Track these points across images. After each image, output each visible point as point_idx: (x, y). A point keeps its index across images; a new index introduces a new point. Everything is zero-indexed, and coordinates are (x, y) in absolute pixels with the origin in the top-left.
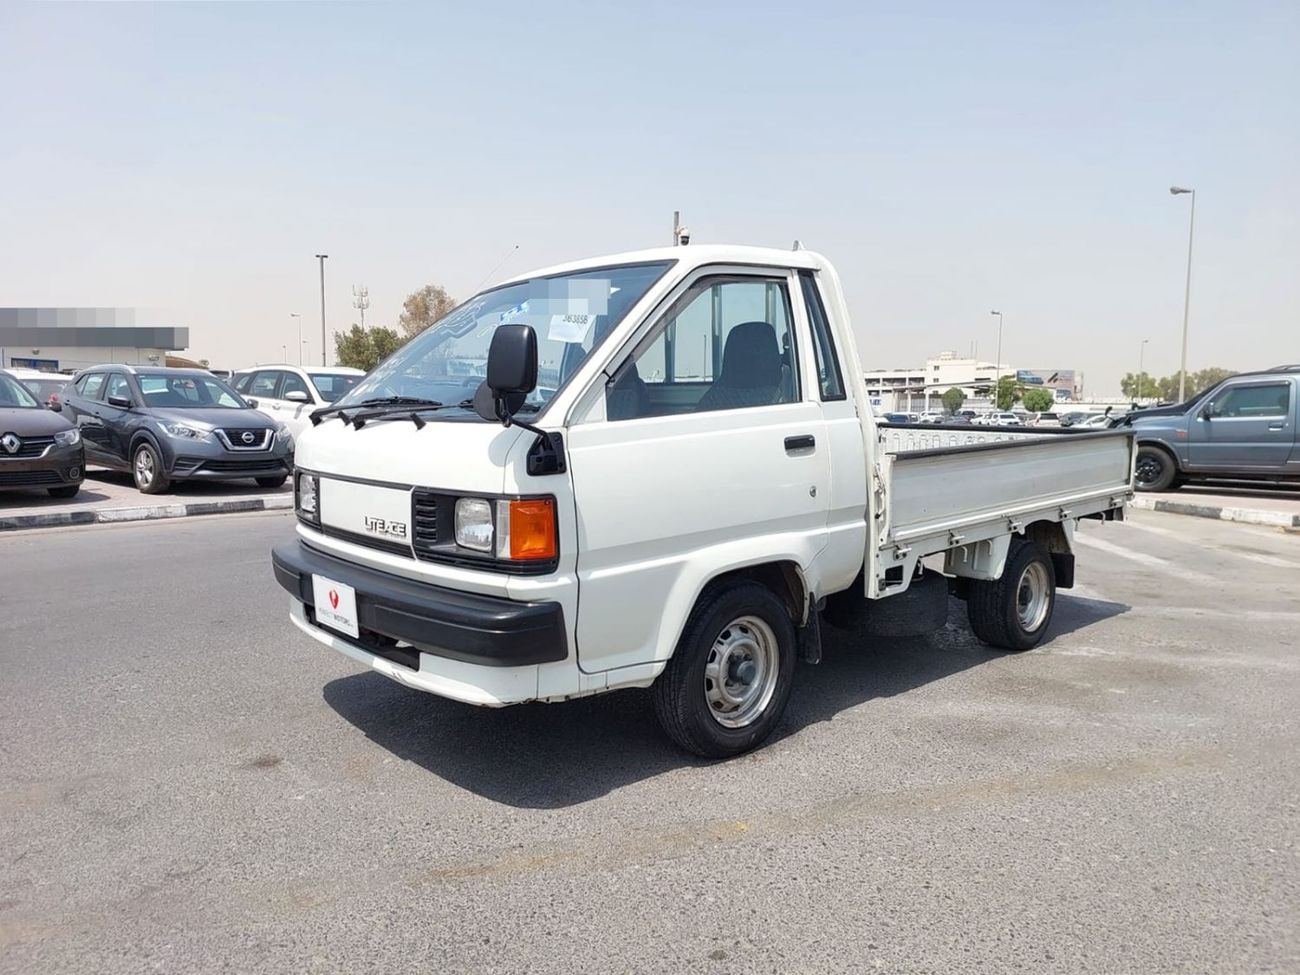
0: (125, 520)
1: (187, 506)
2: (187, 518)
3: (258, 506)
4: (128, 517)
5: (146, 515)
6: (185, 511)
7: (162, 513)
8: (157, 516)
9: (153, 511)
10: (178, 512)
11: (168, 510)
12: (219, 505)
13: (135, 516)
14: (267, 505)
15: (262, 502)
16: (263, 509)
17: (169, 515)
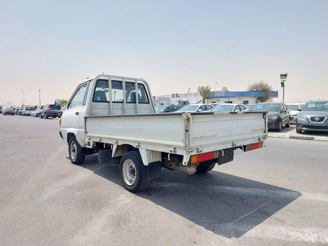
0: (273, 137)
1: (290, 136)
2: (289, 139)
3: (313, 139)
4: (274, 136)
5: (278, 137)
6: (289, 137)
7: (283, 137)
8: (281, 137)
9: (280, 136)
10: (287, 137)
11: (284, 136)
12: (299, 137)
13: (276, 137)
14: (315, 139)
15: (314, 138)
16: (314, 140)
17: (284, 137)
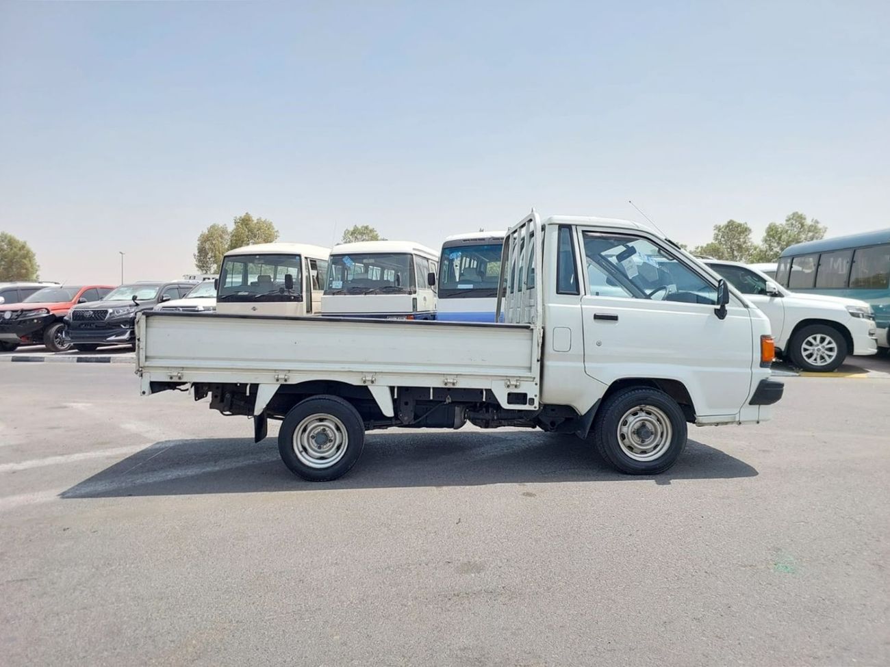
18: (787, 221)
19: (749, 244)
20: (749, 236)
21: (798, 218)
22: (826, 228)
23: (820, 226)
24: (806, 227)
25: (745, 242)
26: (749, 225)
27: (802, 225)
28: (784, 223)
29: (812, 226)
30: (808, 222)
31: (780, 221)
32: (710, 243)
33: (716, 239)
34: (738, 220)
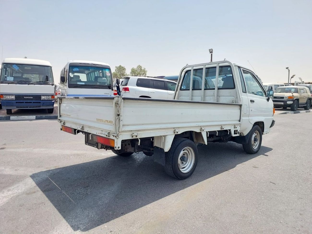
18: (137, 67)
19: (125, 74)
20: (126, 71)
21: (140, 67)
22: (147, 71)
23: (146, 70)
24: (142, 70)
25: (124, 73)
26: (125, 67)
27: (141, 69)
28: (136, 68)
29: (143, 70)
30: (143, 69)
31: (135, 67)
32: (114, 72)
33: (116, 71)
34: (122, 66)
